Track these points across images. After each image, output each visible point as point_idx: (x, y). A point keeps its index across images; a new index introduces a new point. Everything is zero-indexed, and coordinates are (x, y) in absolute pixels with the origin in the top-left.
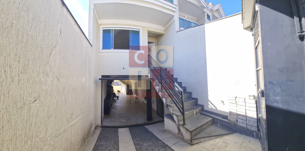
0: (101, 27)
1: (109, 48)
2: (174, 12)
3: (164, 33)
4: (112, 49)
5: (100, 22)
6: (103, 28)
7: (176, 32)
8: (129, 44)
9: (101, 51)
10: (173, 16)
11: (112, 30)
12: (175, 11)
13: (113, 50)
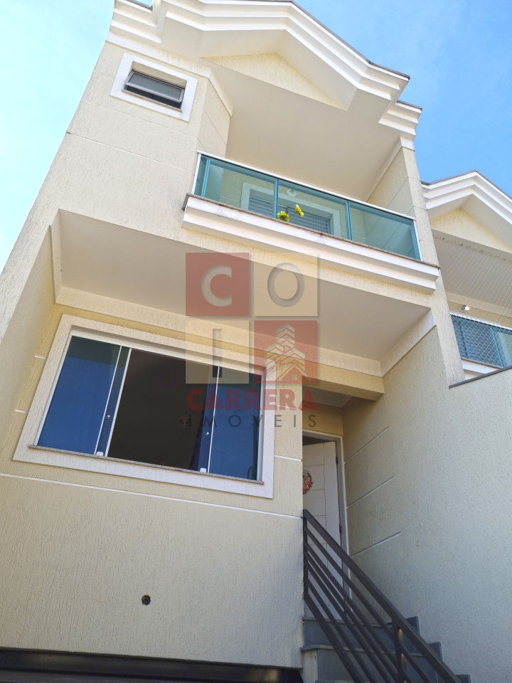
0: (68, 321)
1: (84, 447)
2: (429, 292)
3: (383, 392)
4: (100, 454)
5: (66, 295)
6: (74, 327)
7: (450, 387)
8: (203, 440)
9: (22, 454)
10: (427, 311)
11: (125, 349)
12: (434, 290)
13: (101, 464)
